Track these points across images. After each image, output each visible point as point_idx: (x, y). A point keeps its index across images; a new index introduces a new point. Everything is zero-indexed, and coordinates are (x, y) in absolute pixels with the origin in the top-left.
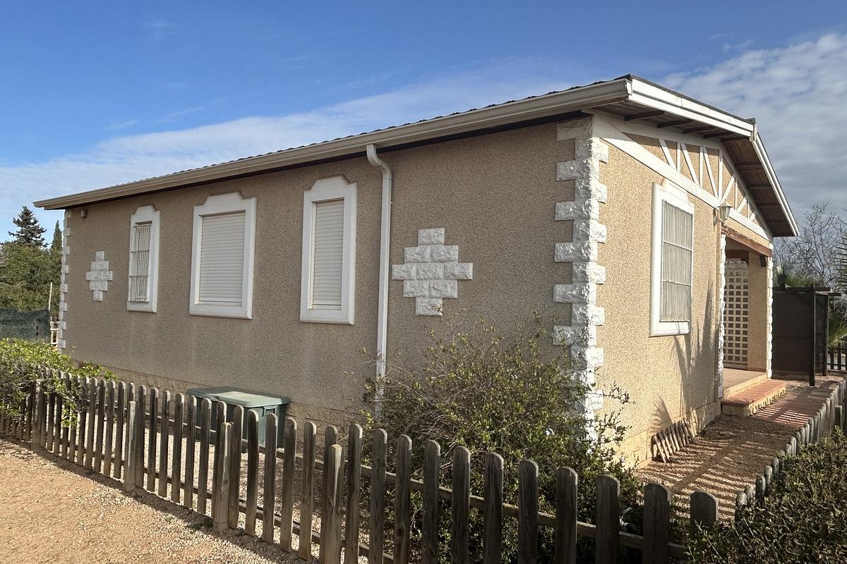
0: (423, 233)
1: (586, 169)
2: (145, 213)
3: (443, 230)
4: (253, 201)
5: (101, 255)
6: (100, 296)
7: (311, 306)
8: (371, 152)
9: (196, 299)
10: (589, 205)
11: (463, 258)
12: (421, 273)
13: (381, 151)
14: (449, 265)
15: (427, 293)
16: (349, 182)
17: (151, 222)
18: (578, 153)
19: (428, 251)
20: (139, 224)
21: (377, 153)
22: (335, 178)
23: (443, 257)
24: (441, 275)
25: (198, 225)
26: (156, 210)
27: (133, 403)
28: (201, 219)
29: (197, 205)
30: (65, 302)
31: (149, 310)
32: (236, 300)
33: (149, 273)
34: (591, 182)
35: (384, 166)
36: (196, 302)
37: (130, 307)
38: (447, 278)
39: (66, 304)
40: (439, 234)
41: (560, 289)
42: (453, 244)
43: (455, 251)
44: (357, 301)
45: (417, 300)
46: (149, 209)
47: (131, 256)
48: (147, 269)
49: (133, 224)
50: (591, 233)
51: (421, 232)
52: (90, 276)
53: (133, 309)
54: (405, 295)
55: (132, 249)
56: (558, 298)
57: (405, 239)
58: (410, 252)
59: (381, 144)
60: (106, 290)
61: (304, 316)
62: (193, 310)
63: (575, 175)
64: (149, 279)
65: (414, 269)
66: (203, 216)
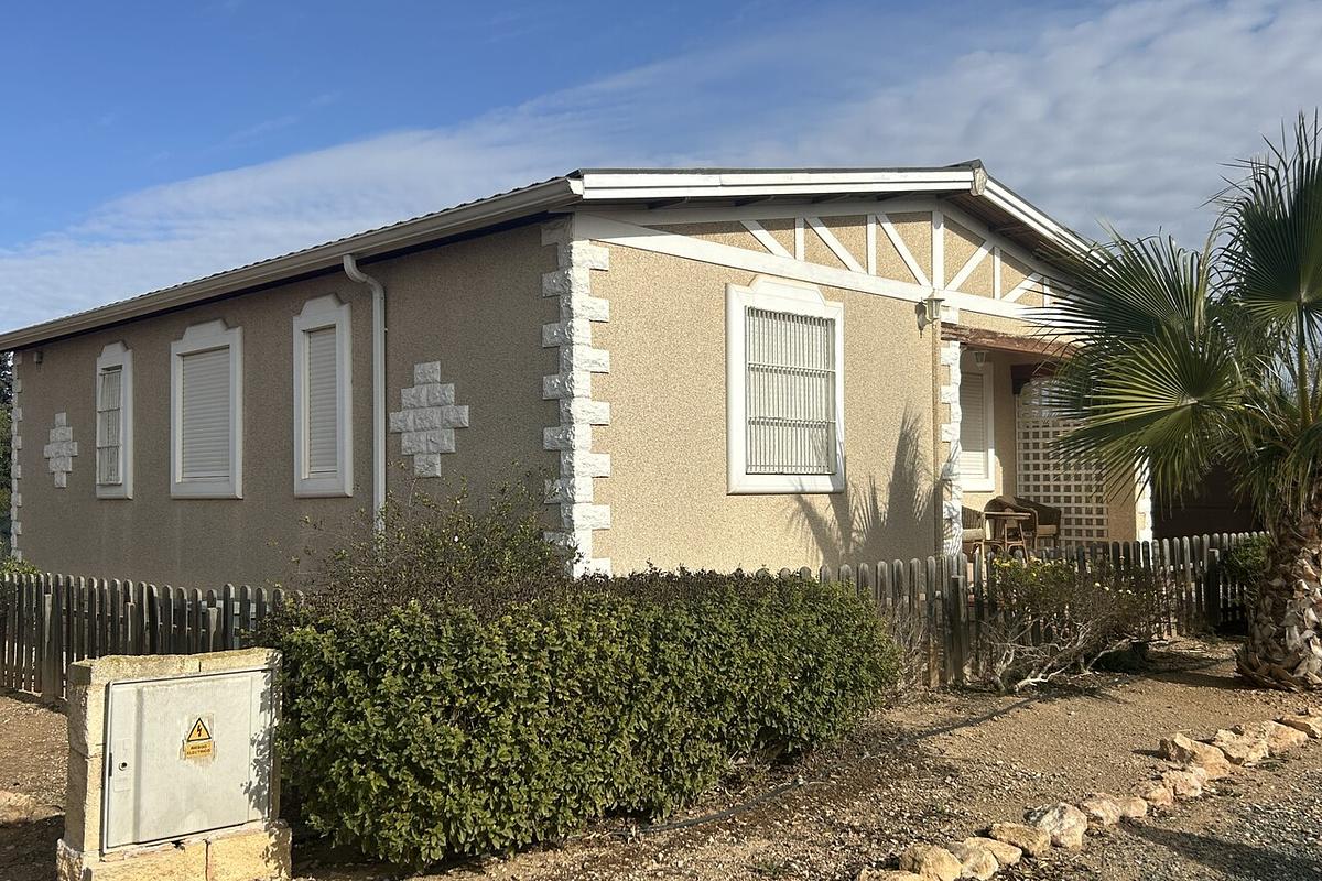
0: (418, 369)
1: (567, 282)
2: (114, 354)
3: (438, 363)
4: (237, 333)
5: (62, 418)
6: (62, 480)
7: (306, 475)
8: (349, 265)
9: (178, 476)
10: (572, 327)
11: (460, 402)
12: (418, 421)
13: (362, 262)
14: (445, 409)
15: (425, 449)
16: (342, 303)
17: (121, 367)
18: (560, 262)
19: (424, 392)
20: (108, 369)
21: (357, 266)
22: (325, 298)
23: (439, 400)
24: (437, 422)
25: (177, 368)
26: (127, 348)
27: (48, 597)
28: (179, 358)
29: (176, 340)
30: (18, 492)
31: (123, 496)
32: (222, 473)
33: (121, 442)
34: (573, 299)
35: (371, 281)
36: (179, 480)
37: (101, 493)
38: (444, 426)
39: (20, 496)
40: (434, 369)
41: (548, 433)
42: (448, 382)
43: (450, 391)
44: (355, 464)
45: (416, 458)
46: (118, 347)
47: (99, 416)
48: (118, 437)
49: (99, 371)
50: (575, 362)
51: (416, 366)
52: (49, 450)
53: (104, 496)
54: (404, 453)
55: (99, 409)
56: (547, 446)
57: (400, 378)
58: (408, 395)
59: (358, 254)
60: (70, 470)
61: (298, 490)
62: (175, 492)
63: (558, 289)
64: (121, 448)
65: (411, 417)
66: (183, 356)
